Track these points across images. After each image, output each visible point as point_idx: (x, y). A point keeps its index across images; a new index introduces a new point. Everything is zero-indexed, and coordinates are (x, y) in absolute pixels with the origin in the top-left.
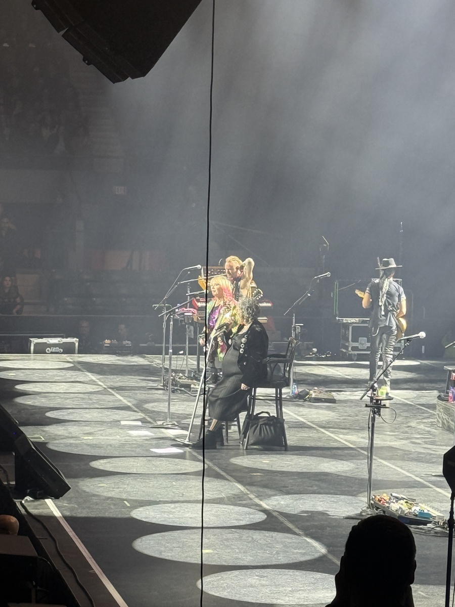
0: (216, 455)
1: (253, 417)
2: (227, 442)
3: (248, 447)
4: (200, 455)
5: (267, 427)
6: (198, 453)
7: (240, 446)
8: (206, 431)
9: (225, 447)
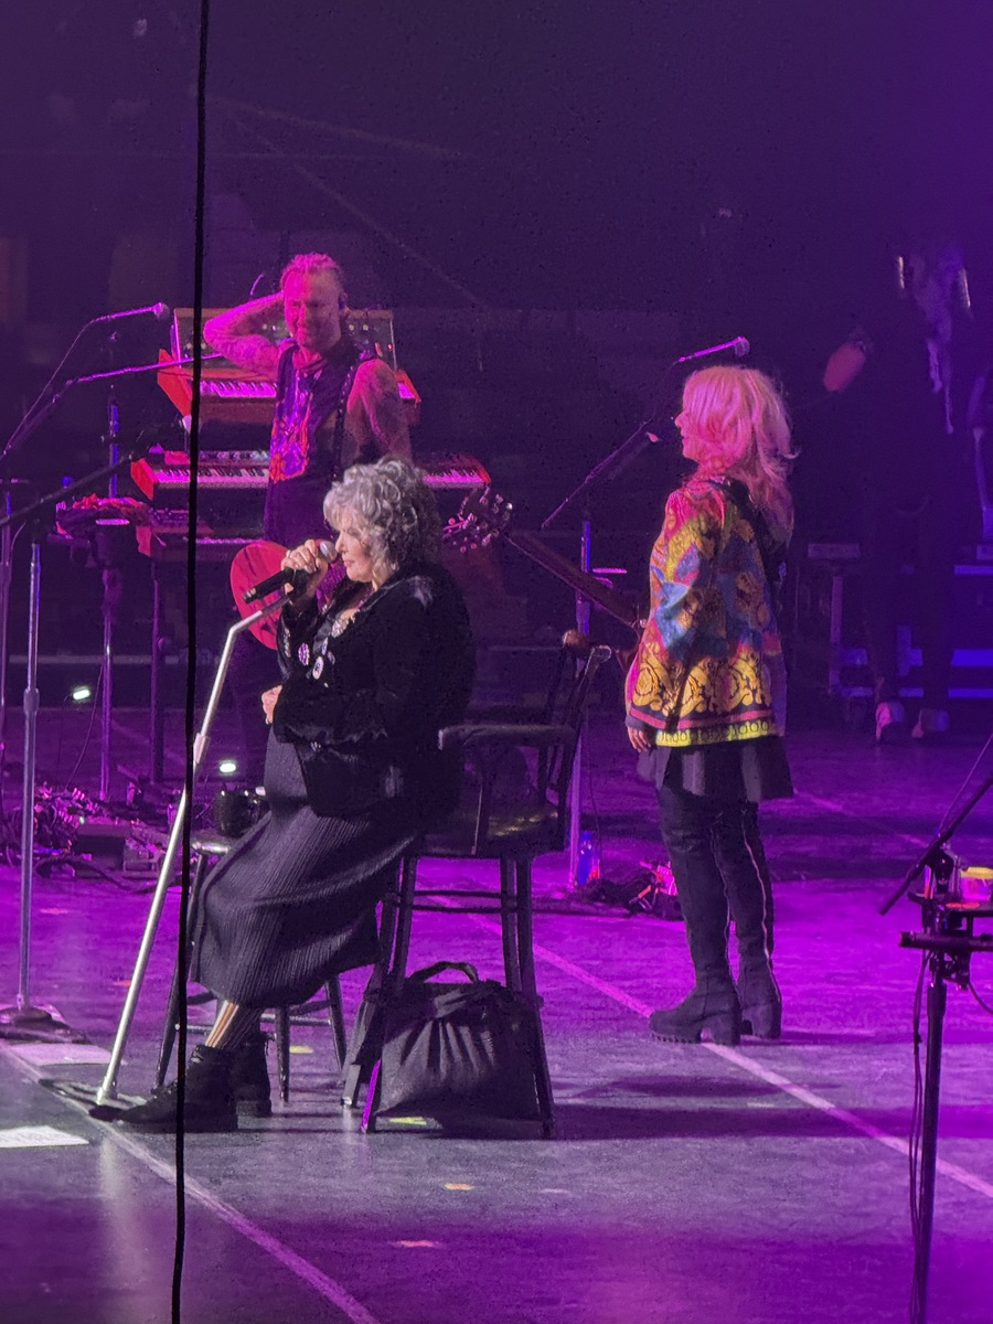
0: (235, 1160)
1: (399, 987)
2: (286, 1098)
3: (380, 1120)
4: (164, 1156)
5: (465, 1031)
6: (152, 1147)
7: (339, 1115)
8: (190, 1048)
9: (275, 1123)
